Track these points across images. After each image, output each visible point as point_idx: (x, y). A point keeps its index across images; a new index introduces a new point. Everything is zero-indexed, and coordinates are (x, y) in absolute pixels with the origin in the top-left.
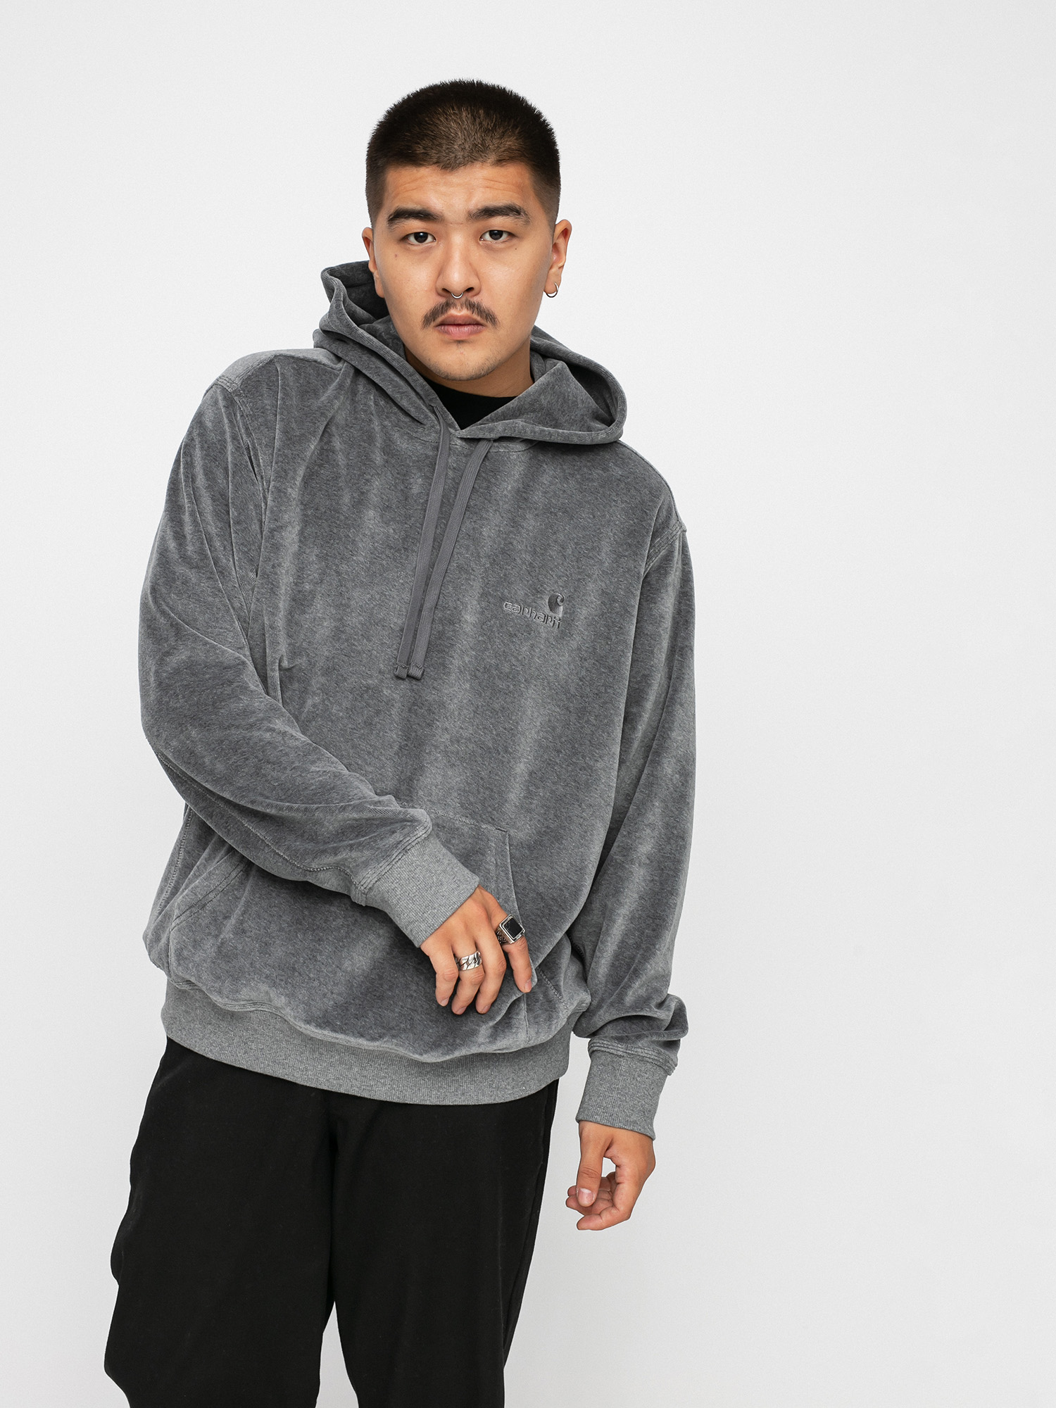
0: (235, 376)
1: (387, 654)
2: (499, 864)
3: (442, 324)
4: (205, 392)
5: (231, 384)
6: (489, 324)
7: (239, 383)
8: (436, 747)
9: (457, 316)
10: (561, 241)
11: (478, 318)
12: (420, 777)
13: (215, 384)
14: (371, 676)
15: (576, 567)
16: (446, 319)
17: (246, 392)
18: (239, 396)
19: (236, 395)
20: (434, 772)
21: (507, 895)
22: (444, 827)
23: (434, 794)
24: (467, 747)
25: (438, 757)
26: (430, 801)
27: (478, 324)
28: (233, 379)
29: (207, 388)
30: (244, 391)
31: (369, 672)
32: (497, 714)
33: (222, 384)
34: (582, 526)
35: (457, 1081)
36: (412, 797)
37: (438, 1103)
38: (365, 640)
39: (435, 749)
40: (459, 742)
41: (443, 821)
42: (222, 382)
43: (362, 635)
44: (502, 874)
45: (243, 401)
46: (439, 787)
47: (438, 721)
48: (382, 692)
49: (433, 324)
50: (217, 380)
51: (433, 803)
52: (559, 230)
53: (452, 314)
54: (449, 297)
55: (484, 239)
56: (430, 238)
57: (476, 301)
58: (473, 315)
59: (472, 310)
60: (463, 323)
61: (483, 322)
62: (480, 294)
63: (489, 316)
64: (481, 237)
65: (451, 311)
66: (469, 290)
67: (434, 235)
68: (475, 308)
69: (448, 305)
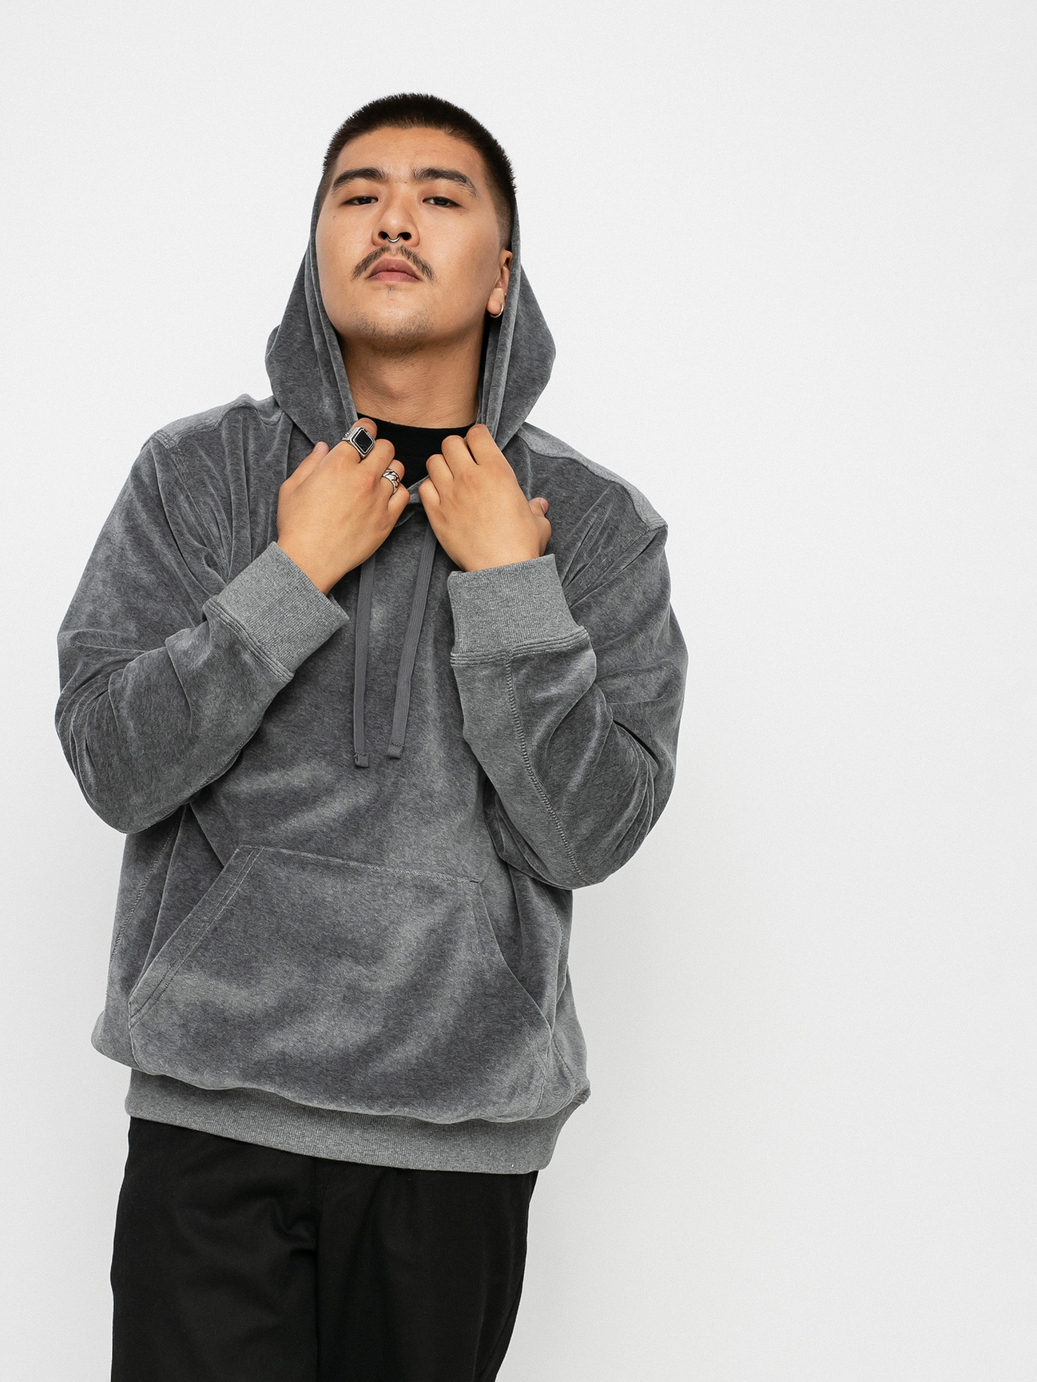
0: (174, 433)
1: (341, 719)
2: (478, 917)
3: (374, 273)
4: (142, 446)
5: (169, 440)
7: (178, 441)
8: (404, 805)
9: (390, 260)
11: (414, 268)
12: (390, 839)
13: (152, 438)
14: (326, 743)
16: (378, 265)
17: (184, 451)
18: (176, 453)
19: (173, 453)
20: (404, 831)
21: (492, 948)
22: (423, 887)
23: (407, 855)
24: (440, 801)
25: (408, 816)
26: (404, 862)
27: (412, 274)
28: (171, 435)
29: (144, 442)
30: (182, 449)
31: (323, 740)
32: (458, 765)
33: (159, 439)
35: (459, 1145)
36: (383, 861)
37: (440, 1169)
38: (313, 709)
39: (403, 808)
40: (431, 797)
41: (421, 881)
42: (160, 437)
43: (310, 704)
44: (483, 927)
45: (180, 460)
46: (414, 847)
47: (404, 778)
48: (342, 756)
49: (365, 274)
50: (155, 434)
51: (407, 864)
53: (386, 260)
54: (385, 242)
55: (429, 203)
56: (373, 201)
57: (413, 250)
58: (410, 263)
59: (409, 258)
60: (397, 269)
61: (419, 273)
62: (418, 244)
63: (426, 268)
64: (424, 201)
65: (386, 256)
66: (406, 236)
67: (377, 196)
68: (412, 257)
69: (384, 250)
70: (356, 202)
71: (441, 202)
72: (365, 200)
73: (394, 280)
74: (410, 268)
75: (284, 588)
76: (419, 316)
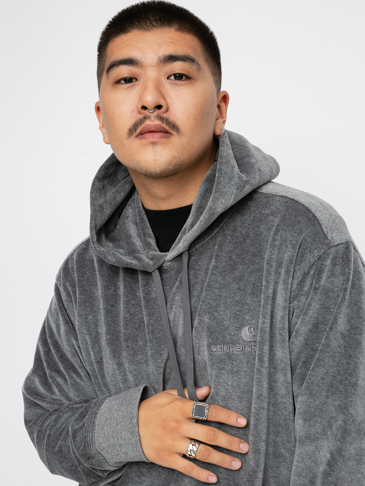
3: (141, 134)
6: (174, 133)
9: (151, 125)
10: (223, 104)
11: (167, 128)
15: (256, 301)
16: (143, 128)
27: (167, 132)
34: (256, 270)
49: (135, 134)
52: (221, 95)
53: (148, 125)
54: (146, 112)
55: (171, 79)
56: (134, 80)
57: (165, 115)
58: (164, 126)
59: (163, 122)
60: (156, 130)
61: (171, 131)
62: (167, 110)
63: (175, 127)
64: (168, 78)
65: (148, 122)
66: (159, 107)
67: (137, 77)
68: (165, 121)
69: (145, 118)
70: (123, 82)
71: (179, 77)
72: (129, 80)
73: (155, 137)
74: (165, 129)
75: (126, 440)
76: (174, 160)
